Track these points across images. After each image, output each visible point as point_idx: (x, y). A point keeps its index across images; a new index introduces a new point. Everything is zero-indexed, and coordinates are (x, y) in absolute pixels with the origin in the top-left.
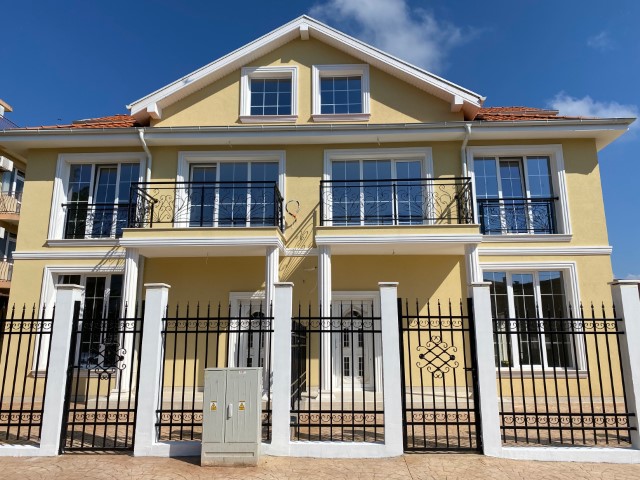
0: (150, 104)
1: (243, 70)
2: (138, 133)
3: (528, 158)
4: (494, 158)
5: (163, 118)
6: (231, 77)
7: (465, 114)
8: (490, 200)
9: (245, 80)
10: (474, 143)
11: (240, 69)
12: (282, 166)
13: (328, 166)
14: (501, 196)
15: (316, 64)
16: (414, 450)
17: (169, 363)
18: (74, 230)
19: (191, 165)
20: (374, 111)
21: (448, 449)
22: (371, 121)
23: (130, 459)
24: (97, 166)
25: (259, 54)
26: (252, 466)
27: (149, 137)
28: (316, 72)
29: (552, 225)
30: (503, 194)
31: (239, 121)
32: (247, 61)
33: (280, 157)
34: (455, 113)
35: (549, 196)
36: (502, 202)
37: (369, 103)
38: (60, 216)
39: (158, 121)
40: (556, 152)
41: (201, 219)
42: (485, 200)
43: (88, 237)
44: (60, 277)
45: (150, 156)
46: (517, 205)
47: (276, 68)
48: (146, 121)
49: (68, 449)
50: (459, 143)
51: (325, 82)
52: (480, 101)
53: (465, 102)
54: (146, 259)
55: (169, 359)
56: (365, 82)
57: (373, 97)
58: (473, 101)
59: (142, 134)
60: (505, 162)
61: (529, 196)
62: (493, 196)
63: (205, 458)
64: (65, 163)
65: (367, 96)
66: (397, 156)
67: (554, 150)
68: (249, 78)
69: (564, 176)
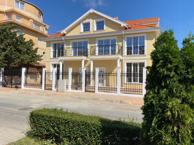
2: (62, 38)
3: (139, 37)
4: (131, 37)
6: (78, 24)
11: (80, 22)
12: (88, 42)
13: (97, 41)
14: (132, 46)
15: (95, 19)
16: (86, 92)
19: (73, 42)
23: (52, 91)
25: (84, 18)
29: (143, 52)
31: (80, 33)
35: (142, 46)
37: (105, 27)
38: (52, 53)
39: (66, 34)
43: (57, 57)
45: (65, 41)
47: (87, 21)
49: (45, 89)
51: (97, 23)
56: (105, 22)
58: (125, 25)
60: (134, 38)
61: (139, 46)
64: (52, 43)
65: (105, 25)
66: (111, 38)
67: (145, 35)
68: (82, 23)
69: (146, 41)
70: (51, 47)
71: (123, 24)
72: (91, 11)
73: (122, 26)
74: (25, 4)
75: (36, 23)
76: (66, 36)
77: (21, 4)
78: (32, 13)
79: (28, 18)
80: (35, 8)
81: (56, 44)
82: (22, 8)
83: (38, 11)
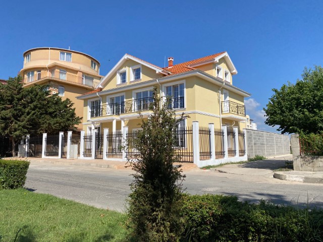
1: (117, 72)
3: (180, 85)
4: (171, 86)
5: (104, 88)
9: (118, 75)
13: (134, 95)
15: (131, 66)
16: (96, 158)
19: (110, 99)
22: (142, 81)
25: (119, 67)
28: (131, 69)
31: (117, 86)
32: (117, 69)
33: (124, 94)
36: (173, 99)
45: (101, 98)
46: (177, 99)
47: (123, 69)
48: (100, 90)
56: (141, 70)
57: (143, 73)
59: (97, 94)
64: (89, 102)
65: (141, 73)
66: (148, 89)
67: (184, 82)
68: (119, 73)
69: (185, 90)
70: (88, 106)
71: (158, 70)
72: (126, 57)
73: (157, 72)
74: (73, 54)
75: (87, 75)
76: (103, 90)
77: (67, 54)
78: (82, 64)
79: (75, 71)
80: (85, 57)
81: (94, 102)
82: (68, 60)
83: (90, 60)
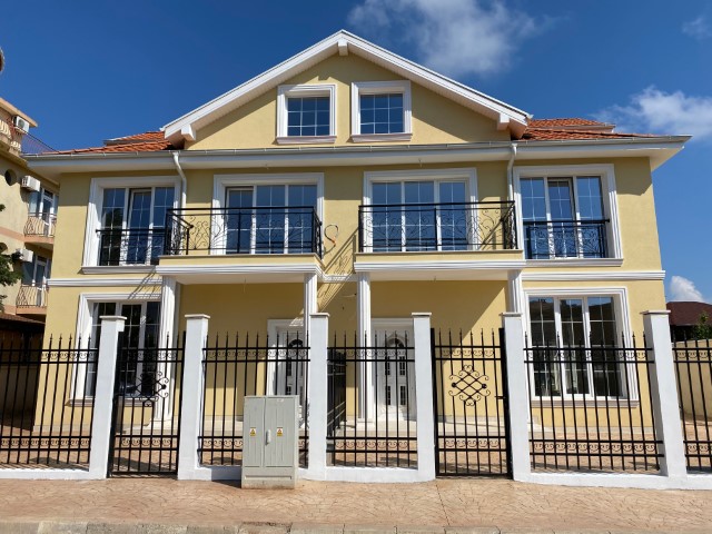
0: (184, 126)
1: (279, 88)
2: (173, 156)
3: (579, 177)
4: (542, 179)
5: (198, 140)
6: (267, 96)
7: (512, 133)
8: (537, 223)
9: (282, 99)
10: (520, 163)
11: (276, 87)
12: (320, 189)
13: (368, 188)
14: (549, 219)
15: (356, 81)
16: (446, 475)
17: (210, 391)
18: (108, 257)
19: (227, 188)
20: (416, 130)
21: (478, 474)
22: (413, 141)
23: (174, 482)
24: (131, 190)
26: (290, 489)
27: (184, 161)
28: (355, 89)
29: (602, 248)
30: (552, 216)
31: (276, 142)
32: (283, 79)
33: (318, 179)
34: (501, 131)
35: (600, 218)
36: (551, 224)
37: (410, 122)
38: (94, 242)
39: (193, 143)
40: (608, 171)
41: (237, 245)
42: (532, 223)
43: (122, 264)
44: (95, 304)
45: (185, 180)
46: (566, 227)
47: (314, 86)
48: (180, 144)
49: (115, 473)
50: (504, 163)
51: (365, 101)
52: (527, 119)
53: (510, 120)
54: (182, 285)
55: (210, 387)
56: (407, 100)
57: (415, 115)
58: (520, 119)
59: (176, 158)
60: (553, 182)
61: (578, 218)
62: (541, 218)
63: (245, 481)
64: (97, 187)
66: (440, 177)
68: (286, 96)
69: (615, 199)
70: (92, 207)
72: (341, 39)
76: (191, 148)
81: (119, 192)
